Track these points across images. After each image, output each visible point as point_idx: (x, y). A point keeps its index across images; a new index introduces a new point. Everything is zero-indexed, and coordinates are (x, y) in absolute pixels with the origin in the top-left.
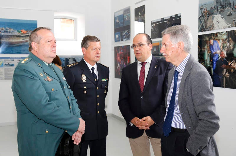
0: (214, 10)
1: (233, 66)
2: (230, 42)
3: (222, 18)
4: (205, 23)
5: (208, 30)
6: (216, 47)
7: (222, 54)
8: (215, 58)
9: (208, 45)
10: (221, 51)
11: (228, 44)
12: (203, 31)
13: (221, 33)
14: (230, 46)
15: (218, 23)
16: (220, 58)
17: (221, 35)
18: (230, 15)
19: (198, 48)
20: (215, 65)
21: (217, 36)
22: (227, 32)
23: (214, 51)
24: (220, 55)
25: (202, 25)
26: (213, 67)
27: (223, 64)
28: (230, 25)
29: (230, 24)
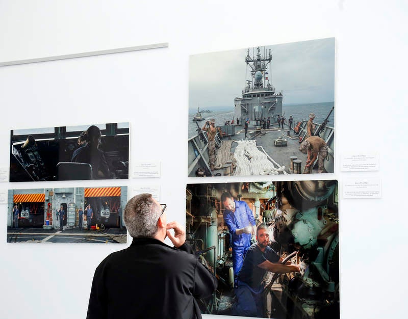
0: (235, 128)
1: (292, 265)
2: (284, 207)
3: (260, 149)
4: (210, 155)
5: (219, 175)
6: (245, 216)
7: (262, 235)
8: (241, 245)
9: (218, 211)
10: (259, 228)
11: (279, 212)
12: (202, 176)
13: (258, 185)
14: (285, 216)
15: (249, 159)
16: (256, 243)
17: (259, 189)
18: (282, 145)
19: (188, 217)
20: (240, 262)
21: (246, 190)
22: (274, 183)
23: (238, 227)
24: (254, 238)
25: (201, 161)
26: (234, 267)
27: (264, 260)
28: (282, 168)
29: (284, 167)
